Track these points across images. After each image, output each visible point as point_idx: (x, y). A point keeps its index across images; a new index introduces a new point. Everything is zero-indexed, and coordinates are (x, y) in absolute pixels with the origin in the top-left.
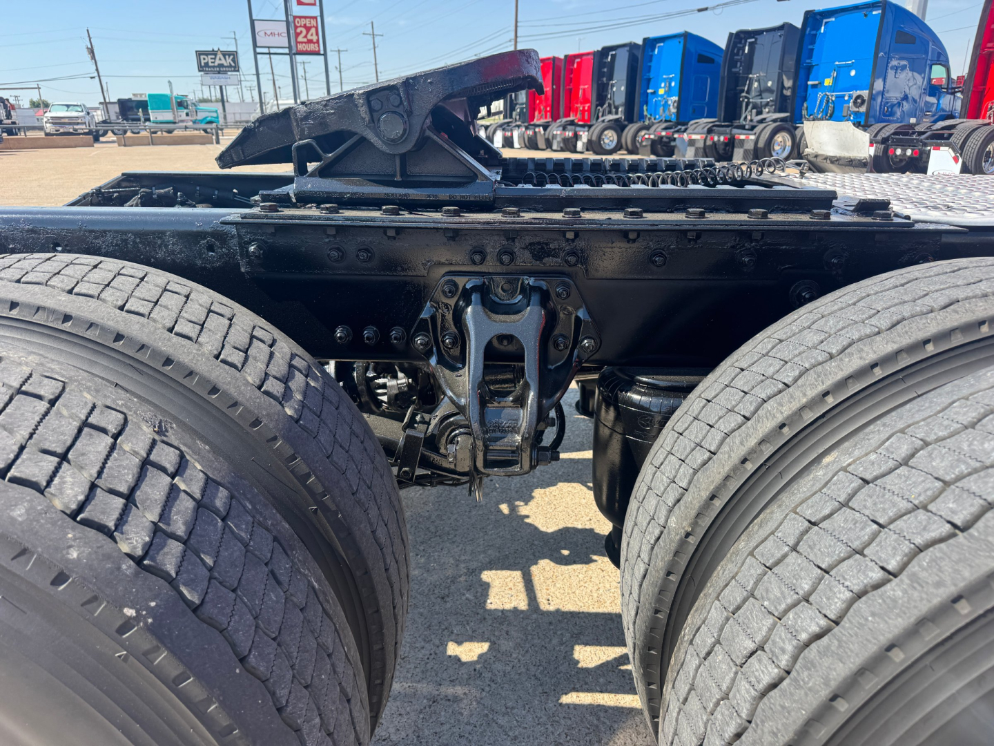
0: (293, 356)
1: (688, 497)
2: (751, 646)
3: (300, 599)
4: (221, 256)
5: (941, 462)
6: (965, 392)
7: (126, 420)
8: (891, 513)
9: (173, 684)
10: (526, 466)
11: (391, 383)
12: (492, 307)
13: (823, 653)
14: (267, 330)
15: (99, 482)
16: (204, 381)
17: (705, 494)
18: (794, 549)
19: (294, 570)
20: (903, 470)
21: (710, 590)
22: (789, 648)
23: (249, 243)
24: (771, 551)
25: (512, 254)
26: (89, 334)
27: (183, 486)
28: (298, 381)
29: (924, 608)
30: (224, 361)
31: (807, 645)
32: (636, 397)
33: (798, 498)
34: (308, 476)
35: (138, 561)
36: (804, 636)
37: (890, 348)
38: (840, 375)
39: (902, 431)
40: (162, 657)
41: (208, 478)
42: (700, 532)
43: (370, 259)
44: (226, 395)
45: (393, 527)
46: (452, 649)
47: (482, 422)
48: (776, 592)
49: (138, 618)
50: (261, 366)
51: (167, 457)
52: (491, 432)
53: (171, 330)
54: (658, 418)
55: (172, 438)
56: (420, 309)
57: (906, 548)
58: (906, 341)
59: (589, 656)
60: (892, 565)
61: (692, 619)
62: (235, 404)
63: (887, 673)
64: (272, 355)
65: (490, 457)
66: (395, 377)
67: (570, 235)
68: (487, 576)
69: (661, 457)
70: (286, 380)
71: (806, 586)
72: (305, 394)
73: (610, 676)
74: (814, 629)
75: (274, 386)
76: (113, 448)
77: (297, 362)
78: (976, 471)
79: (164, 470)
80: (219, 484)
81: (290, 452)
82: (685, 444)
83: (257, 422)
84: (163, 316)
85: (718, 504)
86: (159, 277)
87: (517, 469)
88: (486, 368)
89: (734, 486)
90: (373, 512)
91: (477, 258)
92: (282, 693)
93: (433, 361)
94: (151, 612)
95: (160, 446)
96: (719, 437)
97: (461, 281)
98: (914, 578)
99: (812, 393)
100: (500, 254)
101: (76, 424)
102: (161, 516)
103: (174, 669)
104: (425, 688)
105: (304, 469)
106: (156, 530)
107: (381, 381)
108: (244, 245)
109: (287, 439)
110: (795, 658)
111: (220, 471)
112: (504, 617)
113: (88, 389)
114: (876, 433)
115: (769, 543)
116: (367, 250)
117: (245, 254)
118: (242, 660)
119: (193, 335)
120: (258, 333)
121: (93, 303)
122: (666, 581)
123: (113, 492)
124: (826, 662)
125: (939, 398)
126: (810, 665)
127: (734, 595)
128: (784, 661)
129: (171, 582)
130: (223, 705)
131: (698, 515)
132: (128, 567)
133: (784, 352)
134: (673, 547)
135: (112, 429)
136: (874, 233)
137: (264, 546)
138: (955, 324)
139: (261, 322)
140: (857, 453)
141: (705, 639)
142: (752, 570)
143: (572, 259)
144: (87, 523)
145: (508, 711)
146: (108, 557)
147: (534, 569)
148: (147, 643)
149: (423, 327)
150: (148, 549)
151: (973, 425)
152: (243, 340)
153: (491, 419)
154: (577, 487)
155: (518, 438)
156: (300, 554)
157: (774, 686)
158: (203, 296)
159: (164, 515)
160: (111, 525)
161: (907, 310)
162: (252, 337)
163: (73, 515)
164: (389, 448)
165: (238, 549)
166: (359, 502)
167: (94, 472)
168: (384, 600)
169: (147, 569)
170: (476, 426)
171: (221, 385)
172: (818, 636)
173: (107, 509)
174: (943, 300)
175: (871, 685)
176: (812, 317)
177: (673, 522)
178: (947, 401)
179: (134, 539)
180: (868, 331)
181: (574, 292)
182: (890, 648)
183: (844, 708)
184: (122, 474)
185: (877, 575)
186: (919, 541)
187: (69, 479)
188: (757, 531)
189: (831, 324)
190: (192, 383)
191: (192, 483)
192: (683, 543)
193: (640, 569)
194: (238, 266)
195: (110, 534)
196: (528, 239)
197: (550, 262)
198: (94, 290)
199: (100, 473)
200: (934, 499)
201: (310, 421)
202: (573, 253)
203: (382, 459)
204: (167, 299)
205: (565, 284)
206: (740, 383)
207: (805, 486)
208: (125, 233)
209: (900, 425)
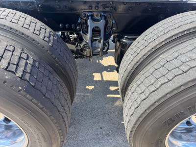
0: (50, 32)
1: (132, 62)
2: (141, 92)
3: (55, 83)
4: (33, 8)
5: (183, 58)
6: (191, 43)
7: (15, 48)
8: (172, 68)
9: (31, 100)
10: (101, 55)
11: (73, 36)
12: (94, 20)
13: (154, 94)
14: (44, 26)
15: (10, 62)
16: (31, 38)
17: (136, 62)
18: (152, 74)
19: (54, 78)
20: (175, 60)
21: (134, 81)
22: (148, 93)
23: (39, 4)
24: (147, 74)
25: (98, 7)
26: (4, 28)
27: (28, 62)
28: (52, 37)
29: (175, 87)
30: (35, 34)
31: (152, 92)
32: (124, 40)
33: (154, 64)
34: (55, 58)
35: (21, 78)
36: (151, 91)
37: (177, 32)
38: (166, 38)
39: (177, 51)
40: (28, 96)
41: (34, 60)
42: (134, 69)
43: (66, 8)
44: (36, 41)
45: (74, 67)
46: (87, 87)
47: (92, 46)
48: (147, 82)
49: (22, 89)
50: (43, 34)
51: (24, 56)
52: (94, 48)
53: (23, 27)
54: (128, 45)
55: (25, 52)
56: (78, 20)
57: (173, 75)
58: (181, 31)
59: (112, 88)
60: (170, 79)
61: (131, 86)
62: (38, 43)
63: (166, 98)
64: (45, 32)
65: (94, 53)
66: (74, 35)
67: (111, 3)
68: (94, 74)
69: (128, 54)
70: (49, 37)
71: (153, 82)
72: (53, 41)
73: (116, 92)
74: (153, 90)
75: (46, 39)
76: (12, 54)
77: (51, 33)
78: (190, 61)
79: (24, 59)
80: (36, 61)
81: (51, 53)
82: (133, 51)
83: (43, 47)
84: (21, 23)
85: (138, 64)
86: (19, 13)
87: (99, 56)
88: (93, 34)
89: (141, 60)
90: (70, 65)
91: (90, 8)
92: (53, 101)
93: (81, 32)
94: (24, 88)
95: (23, 53)
96: (140, 50)
97: (87, 14)
98: (174, 81)
99: (160, 42)
100: (96, 7)
101: (4, 50)
102: (24, 69)
103: (31, 98)
104: (82, 94)
105: (54, 57)
106: (24, 71)
107: (71, 35)
108: (38, 5)
109: (50, 51)
110: (149, 95)
111: (36, 58)
112: (97, 82)
113: (5, 41)
114: (171, 51)
115: (147, 73)
116: (65, 6)
117: (38, 7)
118: (44, 95)
119: (28, 28)
120: (42, 27)
121: (4, 20)
122: (127, 78)
123: (13, 64)
124: (155, 96)
125: (185, 44)
126: (152, 96)
127: (139, 82)
128: (147, 95)
129: (28, 82)
130: (41, 103)
131: (134, 66)
132: (19, 79)
133: (155, 32)
134: (128, 72)
135: (12, 50)
136: (178, 4)
137: (47, 73)
138: (192, 27)
139: (43, 24)
140: (167, 55)
141: (133, 90)
142: (143, 78)
143: (112, 9)
144: (9, 71)
145: (97, 98)
146: (14, 77)
147: (103, 73)
148: (24, 93)
149: (79, 24)
150: (22, 75)
151: (191, 51)
152: (39, 29)
153: (94, 45)
154: (112, 57)
155: (99, 50)
156: (55, 74)
157: (145, 99)
158: (29, 18)
159: (25, 68)
160: (14, 71)
161: (182, 23)
162: (41, 28)
163: (6, 69)
164: (72, 51)
165: (41, 74)
166: (67, 63)
167: (9, 60)
168: (73, 81)
169: (23, 79)
170: (90, 47)
171: (35, 39)
172: (154, 91)
173: (13, 68)
174: (190, 21)
175: (163, 100)
176: (162, 24)
177: (129, 67)
178: (187, 45)
179: (19, 73)
180: (173, 28)
181: (112, 16)
182: (167, 94)
183: (157, 104)
184: (15, 60)
185: (167, 80)
186: (176, 74)
187: (4, 62)
188: (145, 70)
189: (166, 26)
190: (29, 39)
191: (30, 61)
192: (130, 71)
193: (122, 75)
194: (37, 10)
195: (14, 73)
196: (102, 4)
197: (107, 9)
198: (4, 17)
199: (10, 60)
200: (181, 66)
201: (55, 47)
202: (112, 7)
203: (71, 54)
204: (21, 19)
205: (110, 15)
206: (145, 39)
207: (155, 61)
208: (10, 2)
209: (176, 50)
